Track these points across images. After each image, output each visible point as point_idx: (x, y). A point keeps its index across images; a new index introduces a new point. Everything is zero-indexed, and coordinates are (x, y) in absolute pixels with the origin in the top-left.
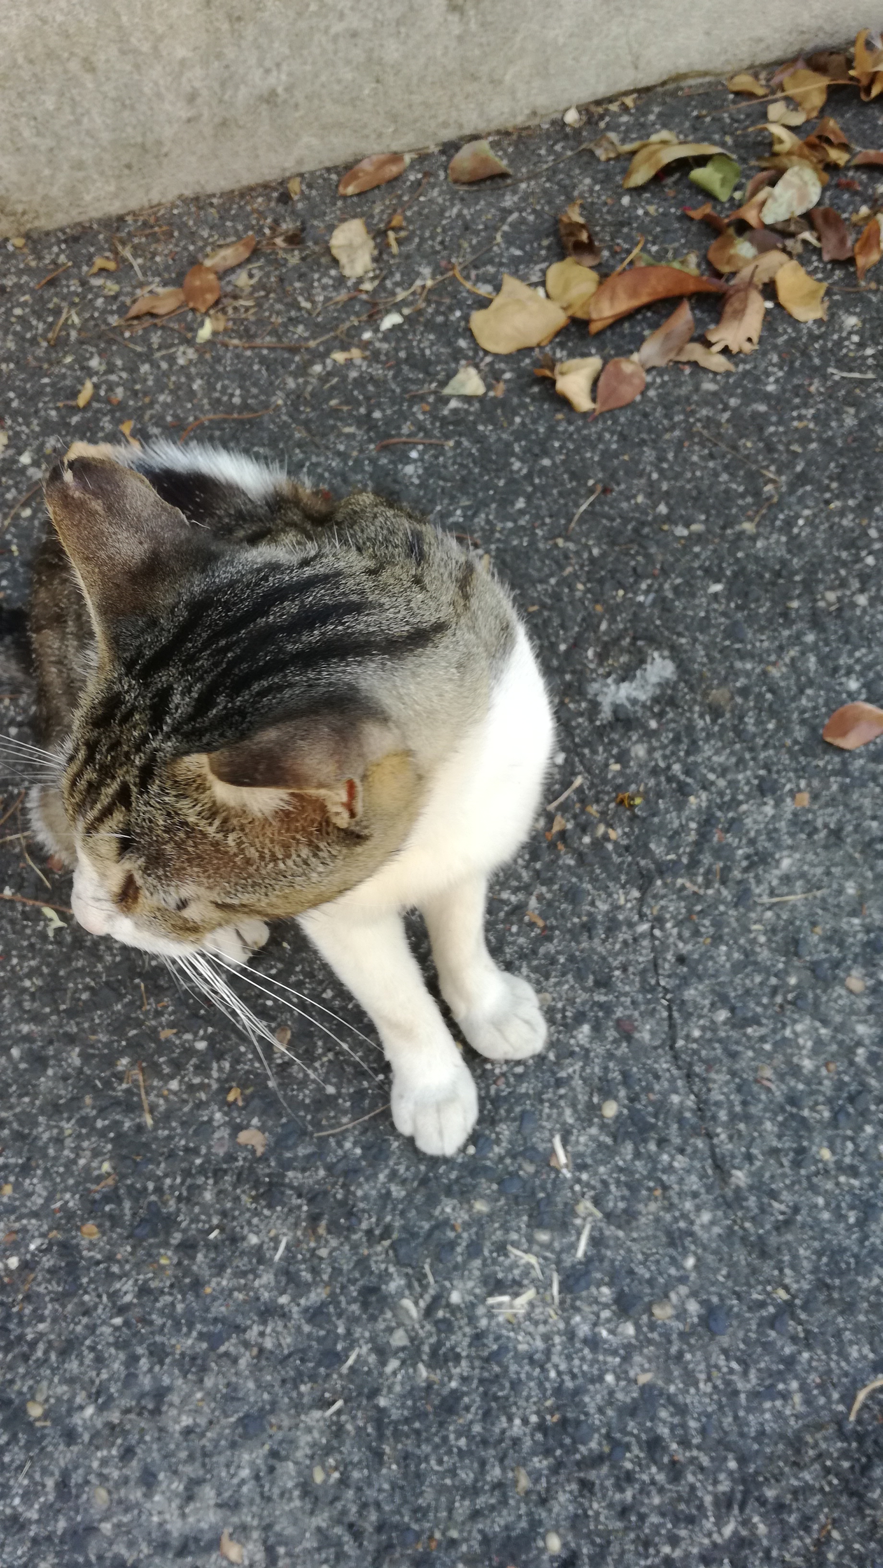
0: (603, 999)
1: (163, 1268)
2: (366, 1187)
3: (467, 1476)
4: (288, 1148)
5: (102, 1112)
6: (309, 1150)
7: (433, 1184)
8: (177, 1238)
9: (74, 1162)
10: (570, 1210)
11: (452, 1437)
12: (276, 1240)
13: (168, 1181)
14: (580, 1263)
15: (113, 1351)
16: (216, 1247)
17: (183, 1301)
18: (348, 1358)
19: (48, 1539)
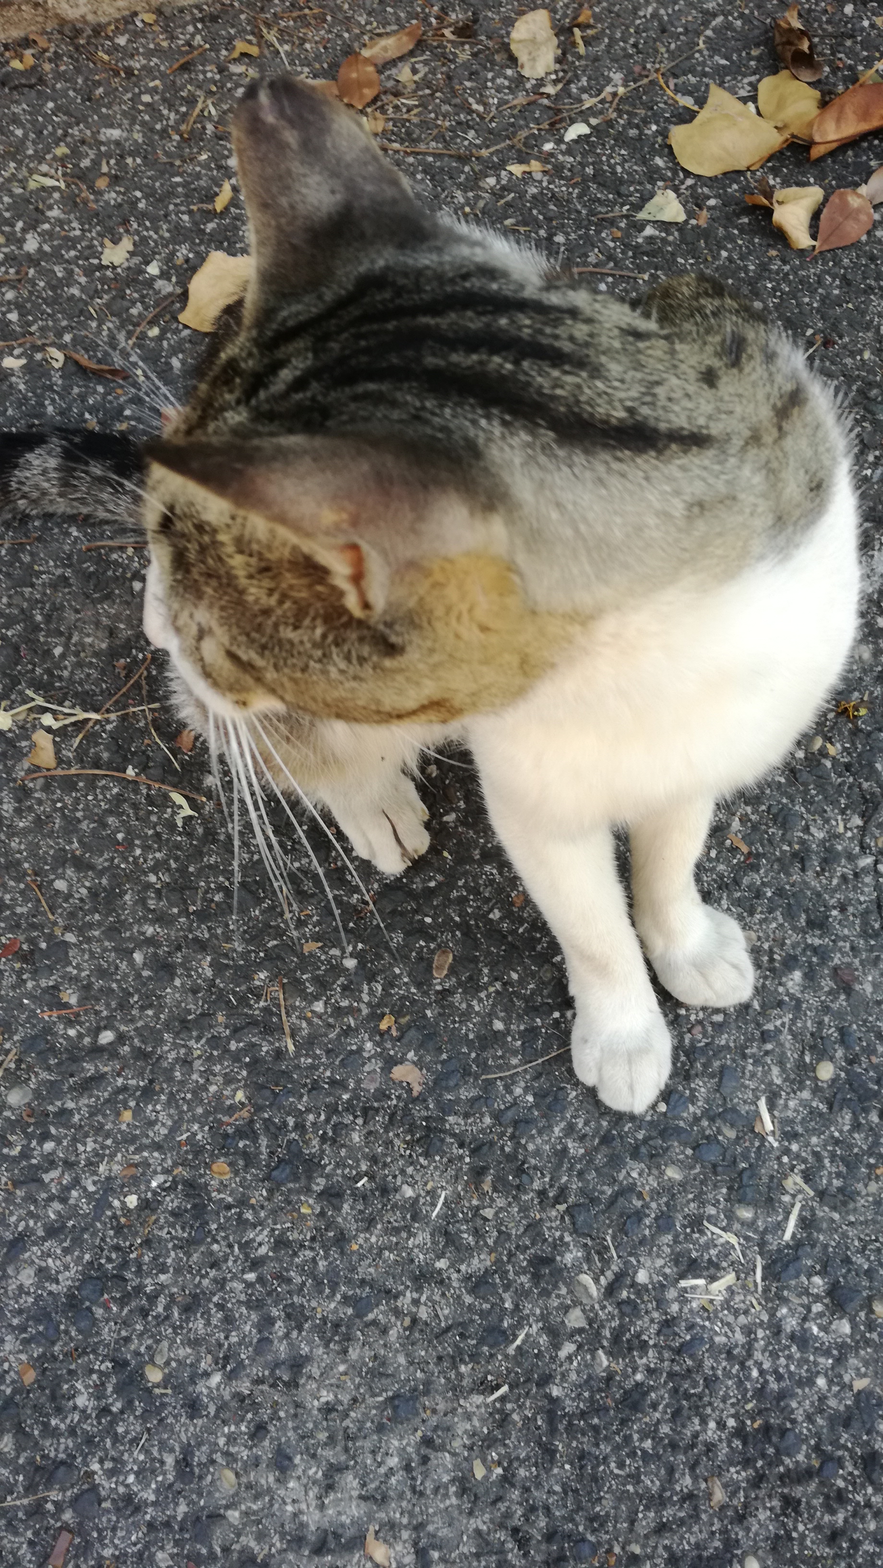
0: (817, 942)
1: (303, 1217)
2: (539, 1141)
3: (651, 1483)
4: (448, 1089)
5: (235, 1031)
6: (473, 1093)
7: (617, 1143)
8: (320, 1183)
9: (205, 1088)
10: (776, 1185)
11: (636, 1437)
12: (433, 1194)
13: (311, 1117)
14: (788, 1246)
15: (244, 1310)
16: (365, 1197)
17: (326, 1258)
18: (515, 1337)
19: (167, 1524)
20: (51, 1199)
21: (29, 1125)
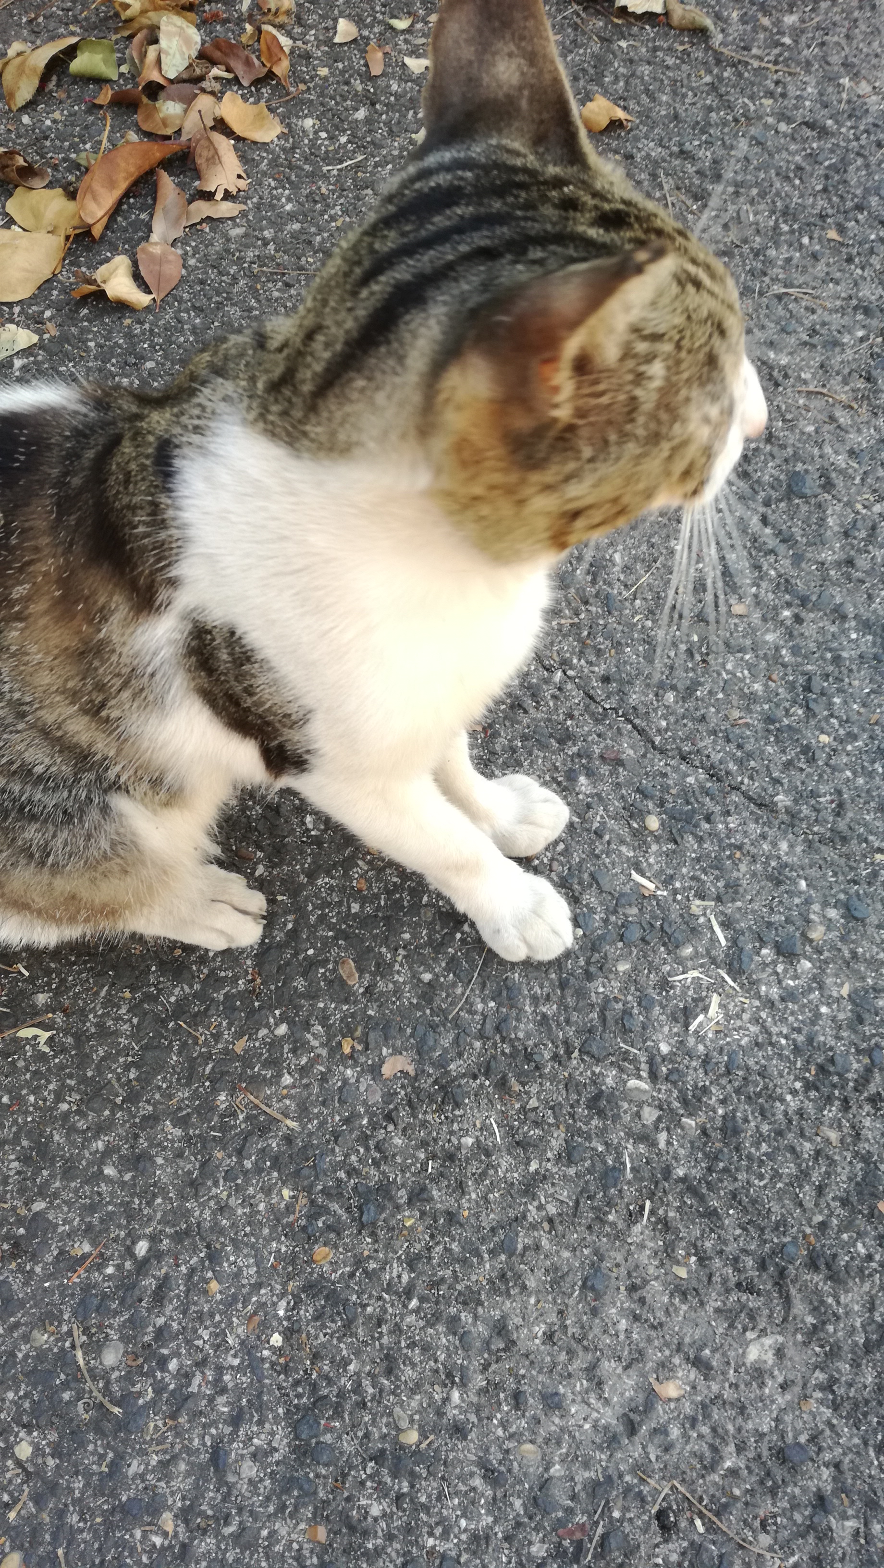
0: (575, 749)
1: (412, 1228)
2: (522, 1026)
3: (788, 1169)
4: (432, 1049)
5: (240, 1153)
6: (451, 1036)
7: (572, 980)
8: (402, 1196)
9: (255, 1212)
10: (688, 918)
11: (753, 1150)
12: (485, 1127)
13: (353, 1158)
14: (729, 948)
15: (430, 1331)
16: (442, 1175)
17: (454, 1240)
18: (624, 1164)
19: (518, 1524)
20: (211, 1400)
21: (141, 1366)
